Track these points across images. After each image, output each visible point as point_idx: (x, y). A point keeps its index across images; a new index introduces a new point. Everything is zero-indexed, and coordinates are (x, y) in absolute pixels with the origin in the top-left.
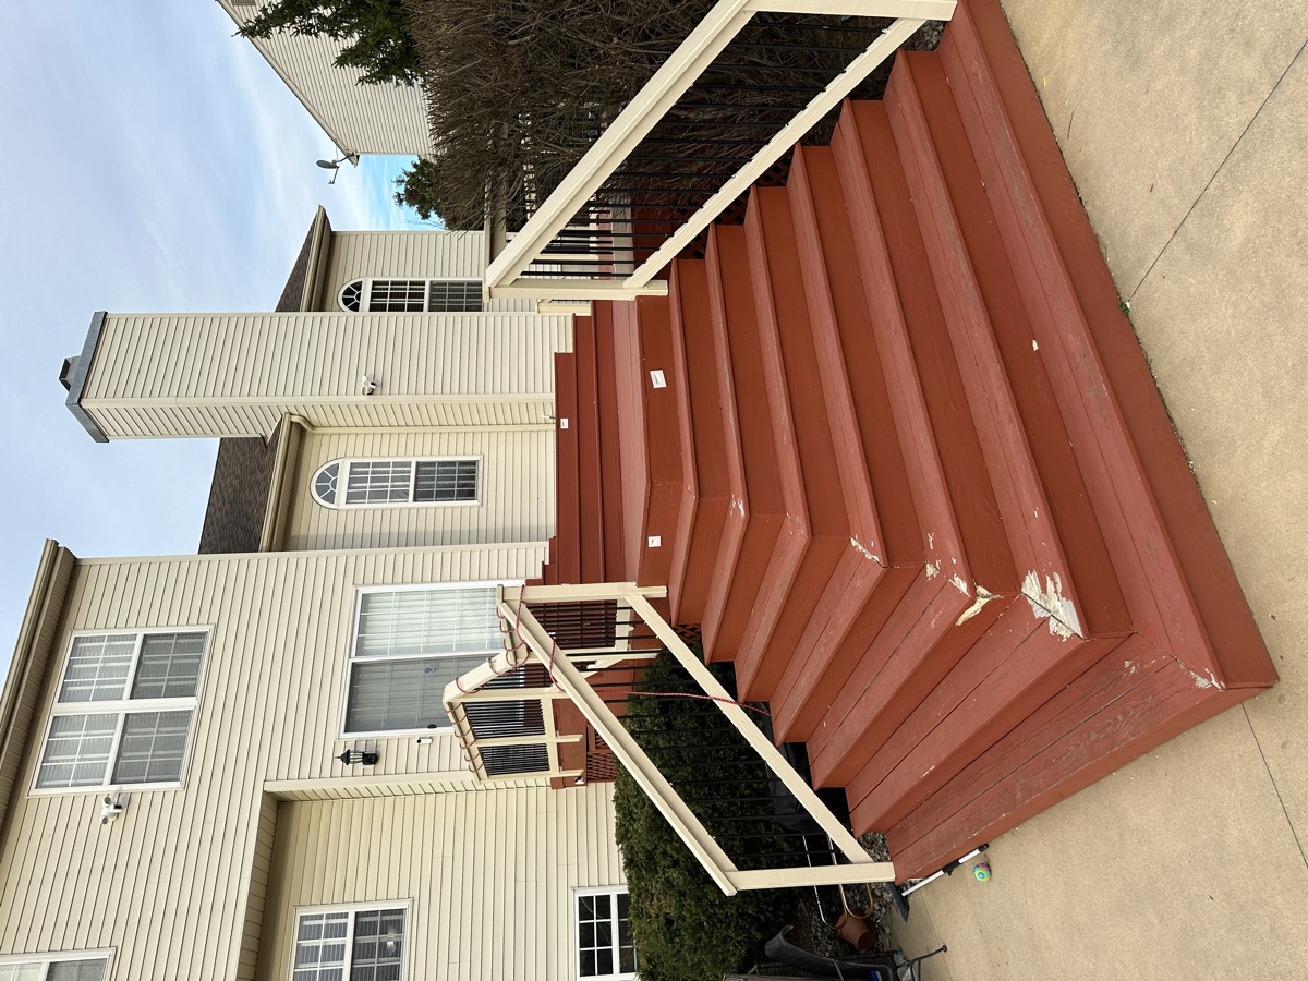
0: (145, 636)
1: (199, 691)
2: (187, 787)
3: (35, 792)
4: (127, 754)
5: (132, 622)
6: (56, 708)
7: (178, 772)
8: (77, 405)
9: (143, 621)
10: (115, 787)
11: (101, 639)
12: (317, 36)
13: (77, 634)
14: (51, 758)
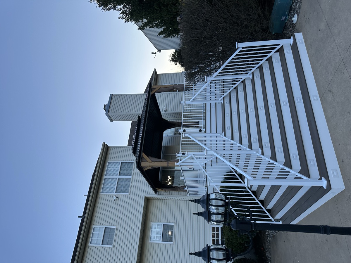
0: (122, 163)
1: (132, 175)
2: (130, 194)
3: (101, 193)
4: (119, 187)
5: (119, 160)
6: (105, 177)
7: (128, 191)
8: (107, 114)
9: (121, 160)
10: (116, 194)
11: (113, 163)
12: (154, 28)
13: (108, 162)
14: (104, 187)
